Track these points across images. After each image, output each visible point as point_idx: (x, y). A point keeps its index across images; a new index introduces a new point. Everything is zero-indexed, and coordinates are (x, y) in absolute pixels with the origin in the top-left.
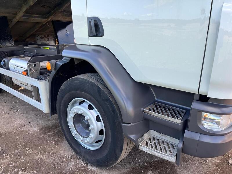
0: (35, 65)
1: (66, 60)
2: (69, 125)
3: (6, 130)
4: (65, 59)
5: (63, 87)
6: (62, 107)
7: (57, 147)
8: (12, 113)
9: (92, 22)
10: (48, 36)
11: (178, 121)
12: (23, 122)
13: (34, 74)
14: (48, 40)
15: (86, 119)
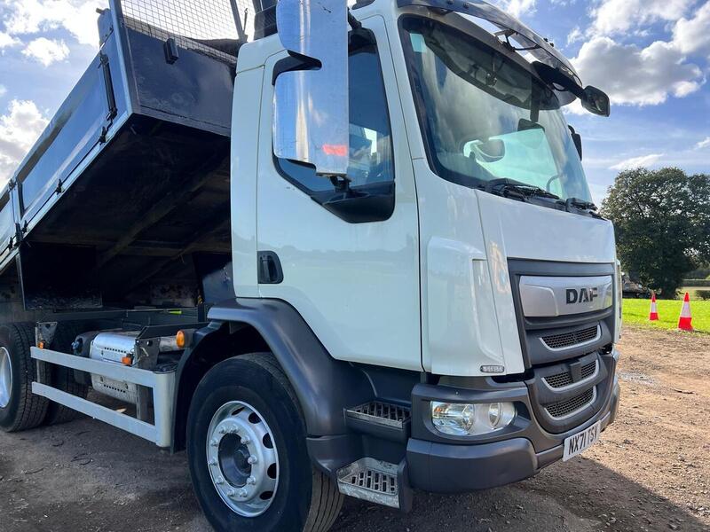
0: (151, 343)
1: (216, 326)
2: (210, 462)
3: (62, 499)
4: (212, 325)
5: (203, 381)
6: (197, 424)
7: (177, 528)
8: (76, 466)
9: (265, 259)
10: (179, 287)
11: (398, 424)
12: (103, 484)
13: (146, 361)
14: (179, 297)
15: (243, 441)
